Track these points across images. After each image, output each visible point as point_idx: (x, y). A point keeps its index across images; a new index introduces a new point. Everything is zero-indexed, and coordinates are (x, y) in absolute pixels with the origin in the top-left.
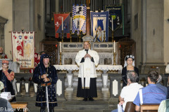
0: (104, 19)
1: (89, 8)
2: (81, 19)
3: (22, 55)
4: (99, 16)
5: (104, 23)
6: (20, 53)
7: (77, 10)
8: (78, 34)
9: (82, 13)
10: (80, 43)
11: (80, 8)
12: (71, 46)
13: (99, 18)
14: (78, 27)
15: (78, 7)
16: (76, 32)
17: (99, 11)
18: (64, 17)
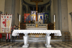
0: (42, 16)
1: (37, 12)
2: (34, 16)
3: (5, 26)
4: (41, 15)
5: (43, 17)
6: (4, 25)
7: (33, 13)
8: (33, 21)
9: (34, 14)
10: (34, 24)
11: (34, 12)
12: (30, 25)
13: (41, 16)
14: (33, 19)
15: (33, 12)
16: (32, 20)
17: (41, 13)
18: (28, 15)
